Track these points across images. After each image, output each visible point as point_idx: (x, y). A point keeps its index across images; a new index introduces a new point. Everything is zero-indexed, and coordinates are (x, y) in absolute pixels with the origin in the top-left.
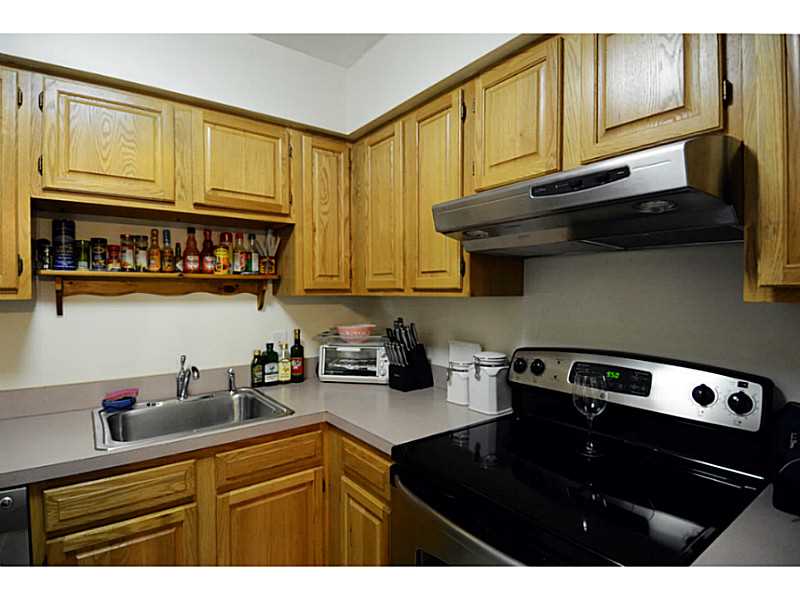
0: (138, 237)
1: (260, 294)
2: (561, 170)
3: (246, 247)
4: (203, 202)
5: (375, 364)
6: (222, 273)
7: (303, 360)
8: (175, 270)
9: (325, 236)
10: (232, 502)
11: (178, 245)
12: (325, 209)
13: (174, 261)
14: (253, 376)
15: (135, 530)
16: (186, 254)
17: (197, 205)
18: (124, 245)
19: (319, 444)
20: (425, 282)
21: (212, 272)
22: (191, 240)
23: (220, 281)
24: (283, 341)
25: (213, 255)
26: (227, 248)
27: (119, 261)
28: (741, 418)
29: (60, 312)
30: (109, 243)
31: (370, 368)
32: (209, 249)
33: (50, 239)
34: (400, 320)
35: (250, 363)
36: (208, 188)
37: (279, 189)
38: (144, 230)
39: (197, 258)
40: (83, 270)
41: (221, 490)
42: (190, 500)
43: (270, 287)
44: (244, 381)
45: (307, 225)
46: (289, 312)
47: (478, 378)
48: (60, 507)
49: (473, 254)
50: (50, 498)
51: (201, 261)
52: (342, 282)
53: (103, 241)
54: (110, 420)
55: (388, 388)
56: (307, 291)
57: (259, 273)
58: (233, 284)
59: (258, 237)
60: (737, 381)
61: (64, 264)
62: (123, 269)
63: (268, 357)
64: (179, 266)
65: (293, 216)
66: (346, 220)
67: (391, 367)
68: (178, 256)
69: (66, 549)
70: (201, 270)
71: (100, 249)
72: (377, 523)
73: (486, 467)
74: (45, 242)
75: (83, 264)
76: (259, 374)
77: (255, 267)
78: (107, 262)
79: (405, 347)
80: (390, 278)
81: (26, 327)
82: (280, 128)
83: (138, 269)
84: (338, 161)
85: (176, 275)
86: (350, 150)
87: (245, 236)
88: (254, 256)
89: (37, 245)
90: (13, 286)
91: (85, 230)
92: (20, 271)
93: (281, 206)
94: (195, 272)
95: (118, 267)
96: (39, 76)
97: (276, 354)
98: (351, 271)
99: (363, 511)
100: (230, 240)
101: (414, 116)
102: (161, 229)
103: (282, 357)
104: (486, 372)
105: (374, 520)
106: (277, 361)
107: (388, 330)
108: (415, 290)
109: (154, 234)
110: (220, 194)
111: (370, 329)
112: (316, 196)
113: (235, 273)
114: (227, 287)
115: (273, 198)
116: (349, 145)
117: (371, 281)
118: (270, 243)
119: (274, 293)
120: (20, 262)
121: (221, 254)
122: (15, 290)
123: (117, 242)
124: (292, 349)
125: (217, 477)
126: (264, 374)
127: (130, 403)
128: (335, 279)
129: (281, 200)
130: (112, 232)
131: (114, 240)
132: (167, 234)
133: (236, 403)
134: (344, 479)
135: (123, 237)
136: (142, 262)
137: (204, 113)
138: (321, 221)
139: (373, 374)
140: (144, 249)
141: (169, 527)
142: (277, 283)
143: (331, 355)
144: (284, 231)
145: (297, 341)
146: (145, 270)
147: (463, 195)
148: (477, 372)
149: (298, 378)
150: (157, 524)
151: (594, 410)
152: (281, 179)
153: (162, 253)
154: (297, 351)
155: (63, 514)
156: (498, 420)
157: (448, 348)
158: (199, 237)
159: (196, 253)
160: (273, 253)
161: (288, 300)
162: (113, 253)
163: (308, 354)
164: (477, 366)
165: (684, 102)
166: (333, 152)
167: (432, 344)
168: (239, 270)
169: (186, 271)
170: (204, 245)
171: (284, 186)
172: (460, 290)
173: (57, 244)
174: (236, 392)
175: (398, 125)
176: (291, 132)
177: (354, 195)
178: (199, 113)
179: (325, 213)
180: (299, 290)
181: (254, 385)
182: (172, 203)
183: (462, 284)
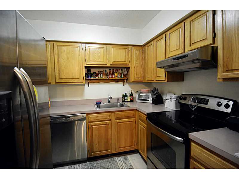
0: (101, 72)
1: (124, 82)
2: (184, 52)
3: (121, 72)
4: (112, 64)
5: (149, 98)
6: (116, 78)
7: (133, 97)
8: (107, 78)
9: (137, 69)
10: (117, 122)
11: (108, 73)
12: (137, 63)
13: (107, 76)
14: (122, 100)
15: (101, 124)
16: (109, 74)
17: (111, 65)
18: (99, 73)
19: (134, 114)
20: (158, 79)
21: (114, 78)
22: (110, 72)
23: (116, 79)
24: (129, 93)
25: (114, 74)
26: (117, 73)
27: (98, 76)
28: (227, 109)
29: (89, 86)
30: (96, 73)
31: (148, 99)
32: (114, 73)
33: (87, 73)
34: (155, 88)
35: (122, 97)
36: (113, 61)
37: (127, 60)
38: (102, 70)
39: (111, 75)
40: (92, 78)
41: (116, 119)
42: (110, 120)
43: (126, 81)
44: (121, 101)
45: (133, 67)
46: (130, 86)
47: (171, 101)
48: (90, 118)
49: (167, 72)
50: (89, 116)
51: (112, 76)
52: (141, 79)
53: (95, 73)
54: (97, 106)
55: (152, 104)
56: (133, 81)
57: (123, 78)
58: (118, 80)
59: (123, 70)
60: (227, 101)
61: (89, 77)
62: (98, 78)
63: (125, 96)
64: (108, 77)
65: (130, 65)
66: (142, 65)
67: (152, 99)
68: (108, 75)
69: (91, 125)
70: (112, 78)
71: (95, 74)
72: (145, 129)
73: (174, 123)
74: (86, 73)
75: (92, 77)
76: (123, 99)
77: (122, 76)
78: (96, 77)
79: (155, 94)
80: (151, 78)
81: (84, 89)
82: (127, 46)
83: (101, 78)
84: (140, 51)
85: (107, 79)
86: (143, 48)
87: (121, 70)
88: (122, 74)
89: (86, 74)
90: (82, 81)
91: (93, 71)
92: (83, 79)
93: (127, 63)
94: (111, 78)
95: (98, 77)
96: (85, 44)
97: (127, 95)
98: (143, 77)
99: (142, 127)
100: (117, 71)
101: (156, 40)
102: (105, 70)
103: (128, 96)
104: (173, 100)
105: (144, 128)
106: (127, 97)
107: (152, 90)
108: (156, 81)
109: (104, 71)
110: (115, 62)
111: (148, 90)
112: (135, 60)
113: (119, 78)
114: (117, 81)
115: (126, 62)
116: (143, 47)
117: (147, 79)
118: (125, 71)
119: (127, 82)
120: (83, 77)
121: (116, 74)
122: (83, 82)
123: (98, 73)
124: (131, 94)
125: (115, 117)
126: (125, 99)
127: (100, 103)
128: (139, 79)
129: (127, 62)
130: (96, 71)
131: (97, 73)
132: (106, 71)
133: (119, 105)
134: (139, 121)
135: (98, 72)
136: (102, 76)
137: (112, 46)
138: (136, 66)
139: (149, 100)
140: (102, 74)
141: (107, 124)
142: (127, 80)
143: (139, 96)
144: (128, 68)
145: (132, 93)
146: (102, 78)
147: (165, 58)
148: (171, 100)
149: (132, 101)
150: (105, 123)
151: (194, 108)
152: (127, 57)
153: (105, 74)
154: (132, 95)
155: (91, 119)
156: (176, 111)
157: (166, 94)
158: (112, 71)
159: (111, 74)
160: (126, 73)
161: (130, 83)
162: (97, 75)
163: (134, 96)
164: (171, 98)
165: (206, 37)
166: (139, 49)
167: (163, 94)
168: (119, 77)
169: (109, 78)
170: (113, 72)
171: (128, 59)
172: (165, 80)
173: (88, 74)
174: (119, 103)
175: (152, 42)
176: (129, 46)
177: (144, 59)
178: (111, 46)
179: (137, 64)
180: (131, 81)
181: (123, 102)
182: (106, 65)
183: (165, 79)
